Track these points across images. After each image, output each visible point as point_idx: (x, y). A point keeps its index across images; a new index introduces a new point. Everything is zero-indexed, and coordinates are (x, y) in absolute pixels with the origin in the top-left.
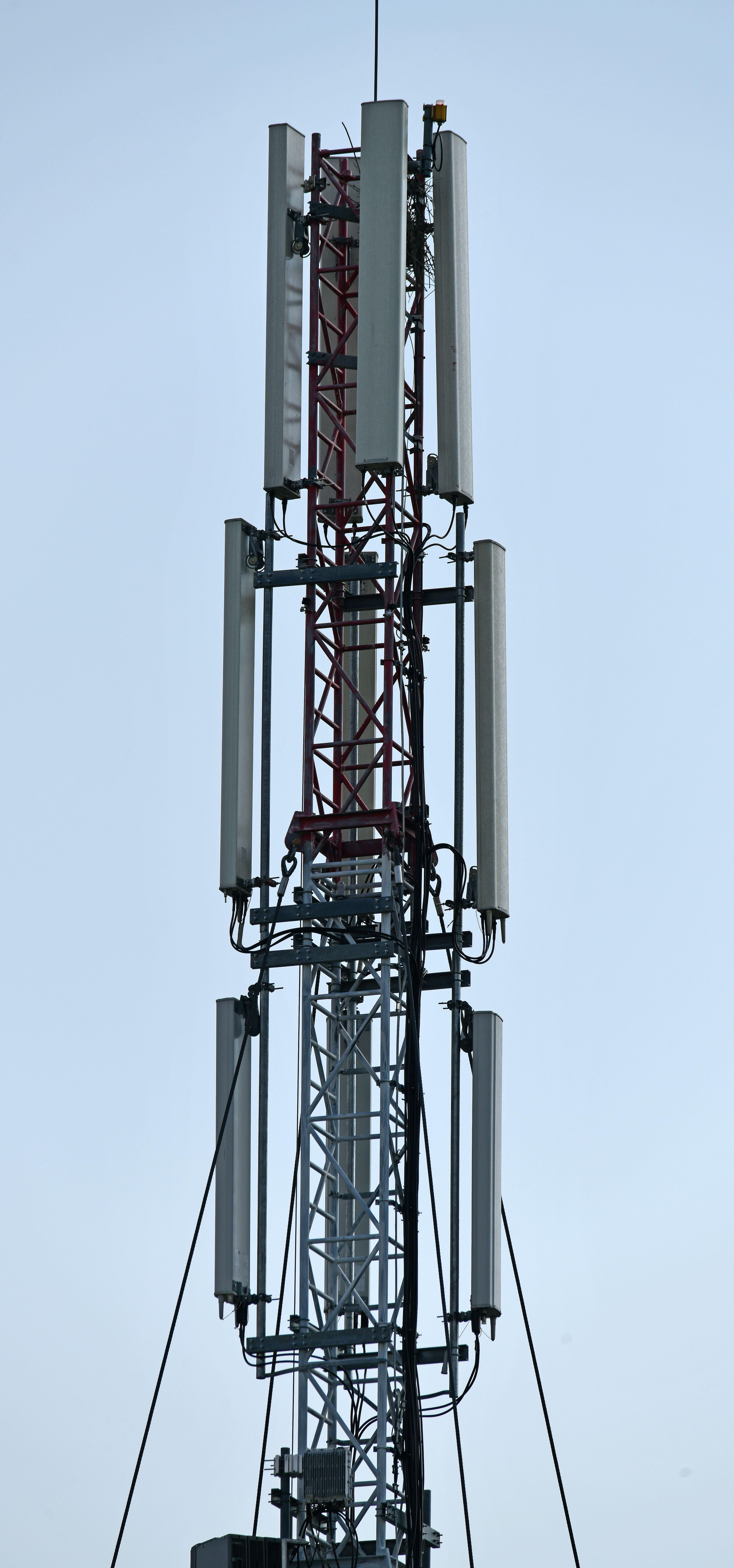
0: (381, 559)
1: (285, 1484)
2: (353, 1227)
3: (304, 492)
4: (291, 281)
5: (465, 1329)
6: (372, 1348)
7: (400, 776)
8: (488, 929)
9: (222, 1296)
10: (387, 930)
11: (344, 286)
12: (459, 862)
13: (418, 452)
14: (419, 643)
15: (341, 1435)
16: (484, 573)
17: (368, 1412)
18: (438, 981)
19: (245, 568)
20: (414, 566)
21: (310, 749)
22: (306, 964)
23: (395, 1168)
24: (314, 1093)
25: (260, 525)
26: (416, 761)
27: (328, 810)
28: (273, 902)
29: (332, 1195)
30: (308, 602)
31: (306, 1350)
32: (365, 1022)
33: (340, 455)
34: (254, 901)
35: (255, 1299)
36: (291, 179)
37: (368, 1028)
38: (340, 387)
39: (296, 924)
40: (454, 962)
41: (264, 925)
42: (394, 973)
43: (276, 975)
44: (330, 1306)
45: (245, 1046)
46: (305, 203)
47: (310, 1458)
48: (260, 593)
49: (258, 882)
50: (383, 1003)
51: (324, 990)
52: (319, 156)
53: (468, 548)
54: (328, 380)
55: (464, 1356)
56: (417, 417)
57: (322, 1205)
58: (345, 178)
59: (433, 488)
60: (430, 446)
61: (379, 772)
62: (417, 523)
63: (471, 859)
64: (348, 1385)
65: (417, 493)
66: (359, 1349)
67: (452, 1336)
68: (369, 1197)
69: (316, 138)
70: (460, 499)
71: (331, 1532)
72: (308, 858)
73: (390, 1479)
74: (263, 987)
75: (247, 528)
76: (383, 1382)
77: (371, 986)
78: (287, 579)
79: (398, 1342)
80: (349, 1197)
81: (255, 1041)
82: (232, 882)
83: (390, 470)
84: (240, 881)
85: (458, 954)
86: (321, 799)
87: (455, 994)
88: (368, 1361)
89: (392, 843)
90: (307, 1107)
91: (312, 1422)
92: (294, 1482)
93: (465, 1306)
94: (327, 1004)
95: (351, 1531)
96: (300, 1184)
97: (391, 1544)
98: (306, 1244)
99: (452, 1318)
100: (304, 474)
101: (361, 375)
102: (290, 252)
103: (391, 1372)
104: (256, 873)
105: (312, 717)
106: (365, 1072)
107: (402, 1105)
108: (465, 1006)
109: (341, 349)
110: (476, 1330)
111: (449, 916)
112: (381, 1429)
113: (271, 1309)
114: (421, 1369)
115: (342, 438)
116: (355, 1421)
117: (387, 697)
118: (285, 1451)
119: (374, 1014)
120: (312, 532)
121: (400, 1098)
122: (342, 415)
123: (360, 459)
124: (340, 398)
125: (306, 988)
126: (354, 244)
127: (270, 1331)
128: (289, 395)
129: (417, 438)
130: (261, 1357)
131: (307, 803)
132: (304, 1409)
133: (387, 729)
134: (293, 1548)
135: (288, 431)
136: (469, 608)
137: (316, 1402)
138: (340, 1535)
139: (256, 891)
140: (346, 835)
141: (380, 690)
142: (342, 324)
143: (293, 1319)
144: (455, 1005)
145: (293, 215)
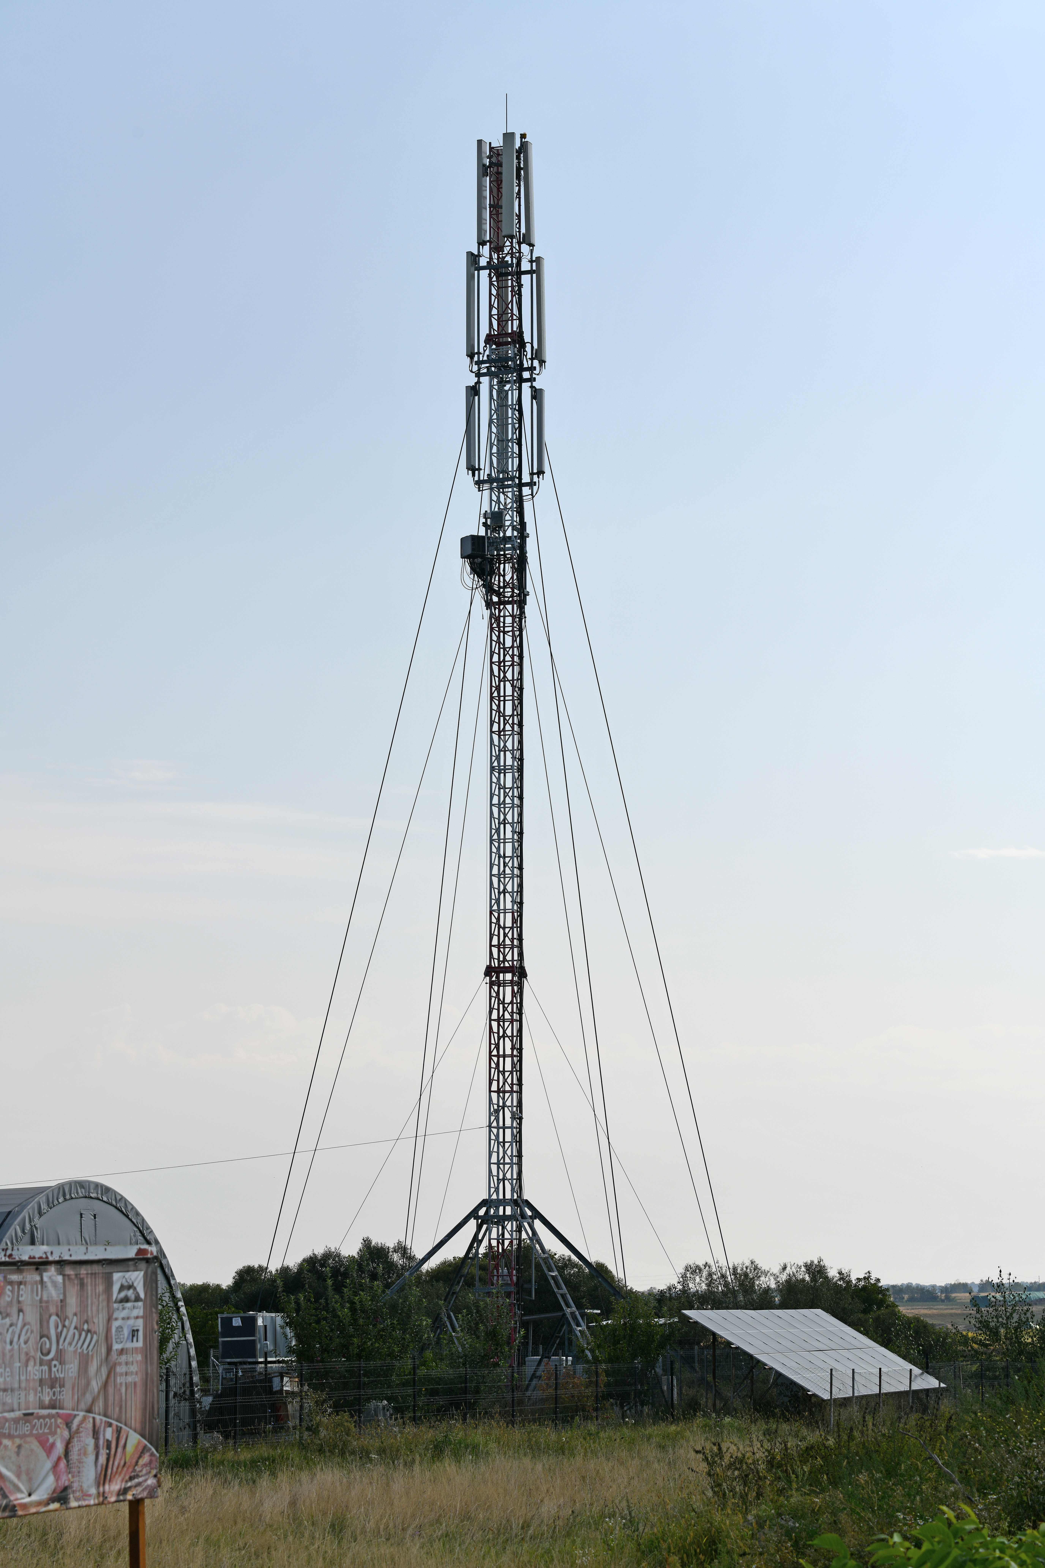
0: (510, 262)
1: (486, 521)
2: (504, 449)
3: (488, 244)
4: (484, 184)
5: (535, 477)
6: (510, 483)
7: (516, 323)
8: (541, 366)
9: (468, 469)
10: (513, 366)
11: (499, 185)
12: (532, 347)
13: (519, 232)
14: (520, 286)
15: (502, 507)
16: (538, 266)
17: (509, 501)
18: (527, 380)
19: (472, 265)
20: (519, 264)
21: (491, 316)
22: (490, 376)
23: (515, 433)
24: (493, 412)
25: (476, 253)
26: (520, 319)
27: (496, 333)
28: (481, 359)
29: (498, 440)
30: (490, 275)
31: (491, 484)
32: (507, 392)
33: (498, 233)
34: (476, 359)
35: (477, 469)
36: (483, 155)
37: (508, 394)
38: (498, 214)
39: (488, 365)
40: (531, 375)
41: (479, 366)
42: (515, 378)
43: (482, 379)
44: (498, 471)
45: (474, 399)
46: (487, 162)
47: (493, 514)
48: (476, 272)
49: (477, 353)
50: (512, 387)
51: (495, 383)
52: (491, 148)
53: (534, 259)
54: (494, 212)
55: (535, 485)
56: (519, 222)
57: (495, 443)
58: (499, 155)
59: (524, 242)
60: (523, 230)
61: (510, 322)
62: (520, 252)
63: (535, 346)
64: (503, 493)
65: (519, 243)
66: (506, 483)
67: (532, 479)
68: (508, 441)
69: (490, 143)
70: (531, 245)
71: (499, 534)
72: (490, 347)
73: (515, 519)
74: (479, 383)
75: (472, 254)
76: (513, 492)
77: (509, 382)
78: (484, 268)
79: (517, 481)
80: (503, 441)
81: (476, 398)
82: (470, 353)
83: (512, 237)
84: (472, 353)
85: (532, 373)
86: (494, 330)
87: (532, 384)
88: (509, 486)
89: (514, 342)
90: (491, 416)
91: (494, 503)
92: (489, 520)
93: (535, 471)
94: (496, 387)
95: (505, 534)
96: (489, 437)
97: (515, 537)
98: (491, 454)
99: (532, 474)
100: (488, 239)
101: (504, 210)
102: (484, 176)
103: (515, 489)
104: (476, 351)
105: (491, 307)
106: (507, 406)
107: (517, 415)
108: (534, 387)
109: (498, 203)
110: (538, 477)
111: (530, 362)
112: (513, 505)
113: (482, 472)
114: (524, 488)
115: (498, 228)
116: (505, 503)
117: (512, 301)
118: (486, 511)
119: (509, 390)
120: (491, 255)
121: (517, 413)
122: (498, 222)
123: (504, 234)
124: (498, 217)
125: (490, 383)
126: (501, 173)
127: (482, 478)
128: (484, 216)
129: (519, 228)
130: (479, 486)
131: (490, 331)
132: (491, 500)
133: (512, 310)
134: (489, 538)
135: (484, 226)
136: (534, 275)
137: (494, 498)
138: (502, 534)
139: (476, 356)
140: (501, 340)
141: (510, 299)
142: (498, 196)
143: (488, 475)
144: (532, 387)
145: (484, 165)
